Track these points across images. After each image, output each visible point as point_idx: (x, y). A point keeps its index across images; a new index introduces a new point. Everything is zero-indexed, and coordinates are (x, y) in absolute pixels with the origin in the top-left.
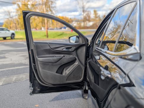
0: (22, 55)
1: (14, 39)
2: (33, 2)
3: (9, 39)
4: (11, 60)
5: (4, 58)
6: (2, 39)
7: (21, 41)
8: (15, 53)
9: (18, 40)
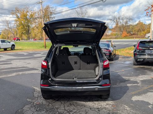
0: (24, 62)
1: (14, 50)
2: (31, 13)
3: (10, 50)
4: (16, 65)
5: (11, 64)
6: (3, 50)
7: (21, 52)
8: (18, 60)
9: (18, 51)
